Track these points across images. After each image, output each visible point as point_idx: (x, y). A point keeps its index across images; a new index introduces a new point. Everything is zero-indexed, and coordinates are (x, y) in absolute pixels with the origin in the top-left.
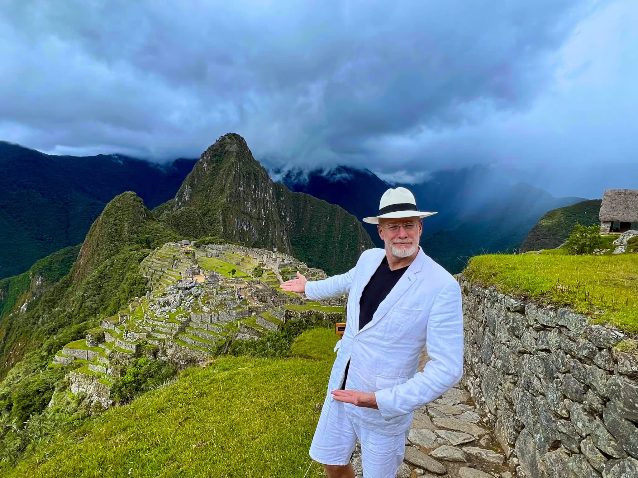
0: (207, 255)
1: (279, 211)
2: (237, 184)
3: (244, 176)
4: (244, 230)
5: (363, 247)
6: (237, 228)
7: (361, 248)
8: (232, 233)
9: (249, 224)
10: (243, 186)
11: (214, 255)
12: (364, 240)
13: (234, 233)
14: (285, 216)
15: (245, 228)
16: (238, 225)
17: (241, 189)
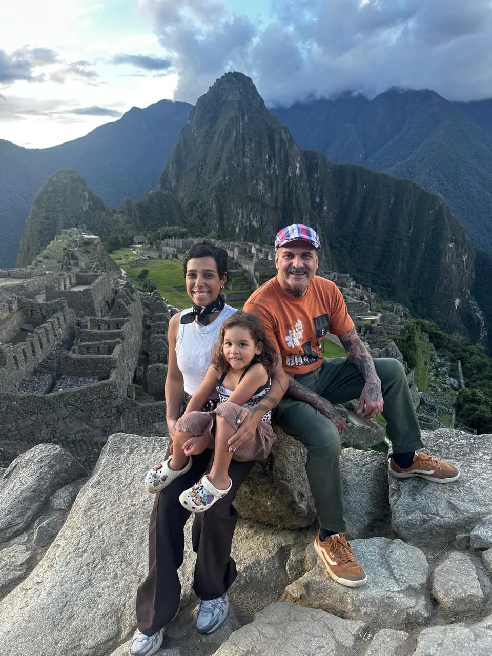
0: (160, 257)
1: (311, 195)
2: (241, 153)
3: (250, 140)
4: (253, 226)
5: (451, 246)
6: (242, 222)
7: (447, 248)
8: (234, 231)
9: (261, 217)
10: (249, 156)
11: (171, 256)
12: (453, 235)
13: (237, 230)
14: (321, 204)
15: (254, 223)
16: (243, 217)
17: (247, 160)
